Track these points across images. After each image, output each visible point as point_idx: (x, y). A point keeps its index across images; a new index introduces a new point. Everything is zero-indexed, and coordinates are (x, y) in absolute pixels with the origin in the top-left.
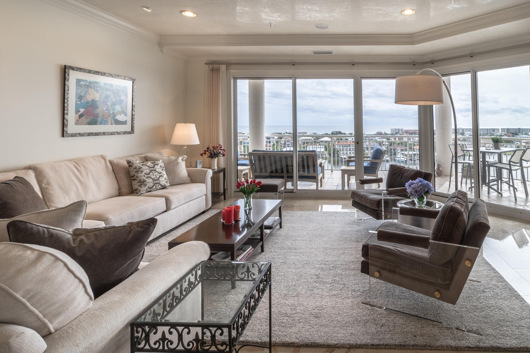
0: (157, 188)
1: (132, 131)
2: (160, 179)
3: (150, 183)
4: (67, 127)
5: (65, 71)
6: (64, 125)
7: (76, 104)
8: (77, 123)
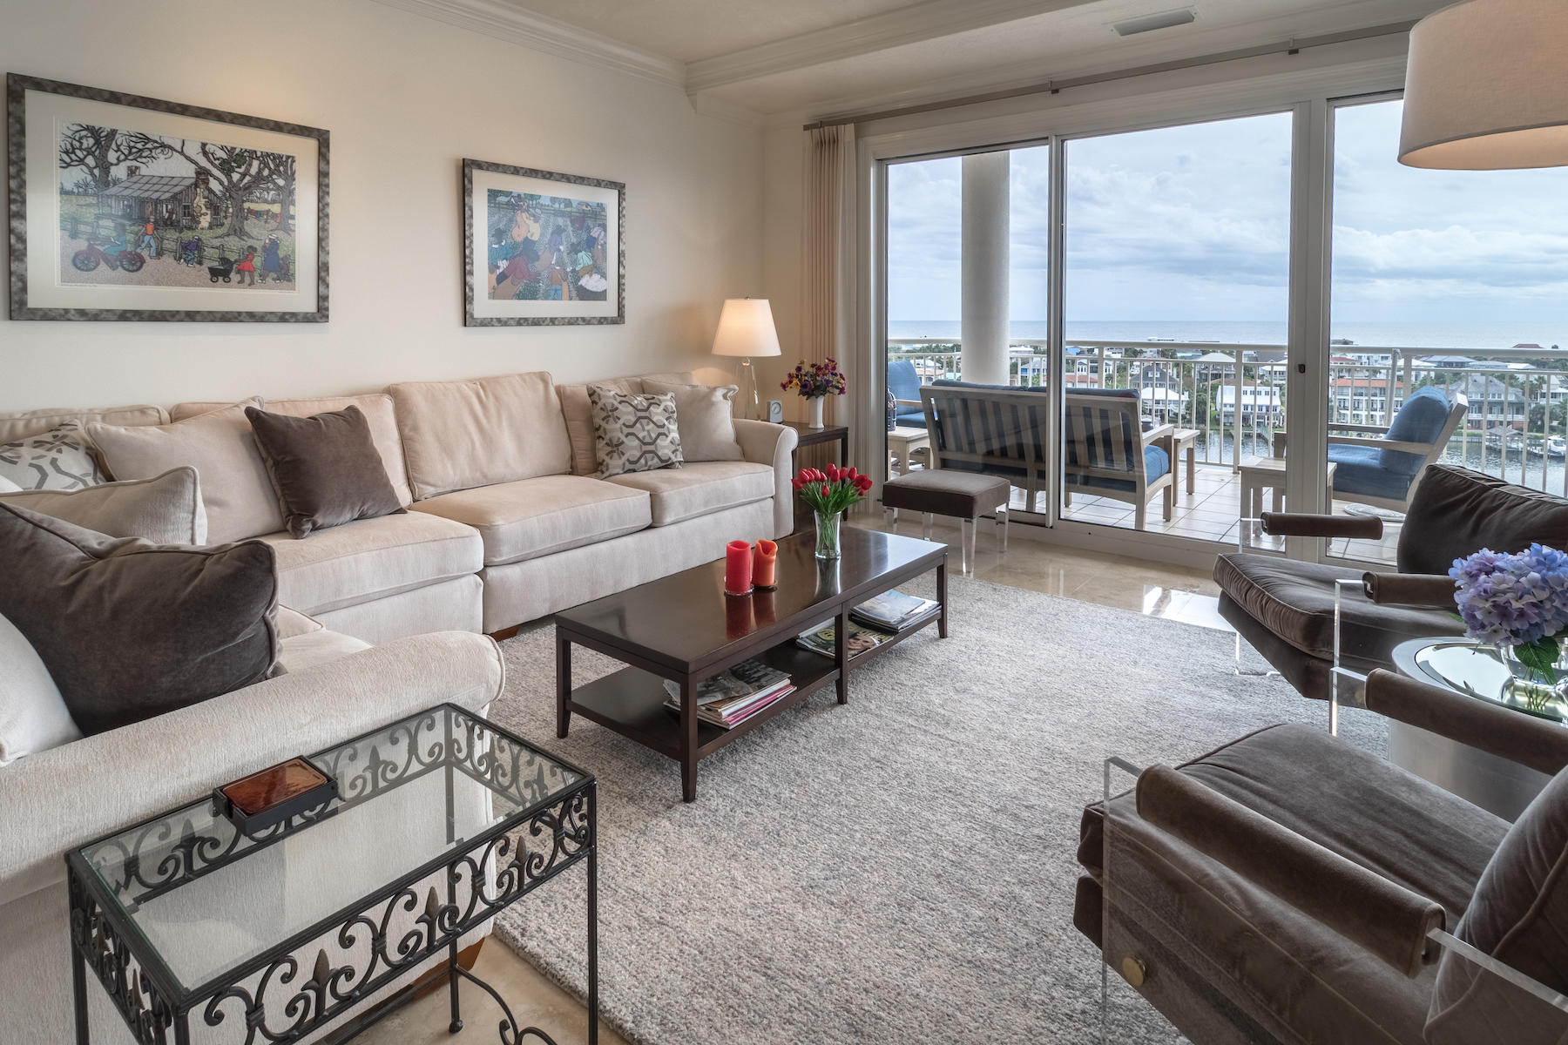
0: (649, 463)
1: (619, 319)
2: (658, 441)
3: (632, 448)
4: (471, 303)
5: (466, 170)
6: (466, 299)
7: (491, 250)
8: (494, 295)
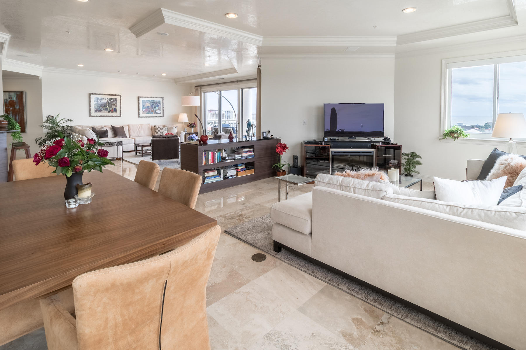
1: (163, 116)
2: (163, 133)
3: (159, 133)
5: (139, 98)
6: (139, 114)
7: (142, 108)
8: (143, 113)
